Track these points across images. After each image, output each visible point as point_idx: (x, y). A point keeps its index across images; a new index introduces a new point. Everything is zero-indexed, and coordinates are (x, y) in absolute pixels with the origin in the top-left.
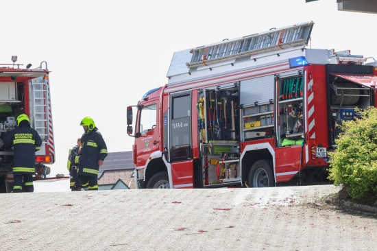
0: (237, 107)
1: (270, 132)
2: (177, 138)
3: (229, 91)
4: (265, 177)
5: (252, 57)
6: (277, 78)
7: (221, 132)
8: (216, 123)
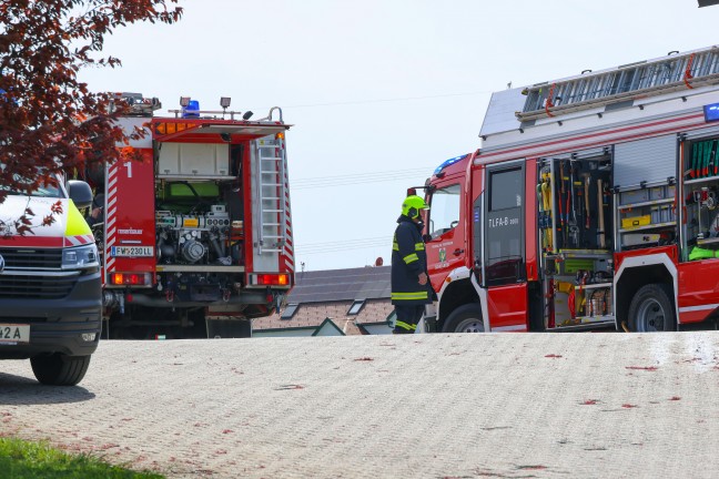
0: (607, 189)
1: (668, 235)
2: (498, 245)
3: (595, 162)
4: (658, 314)
5: (636, 103)
6: (682, 141)
7: (581, 235)
8: (571, 219)
